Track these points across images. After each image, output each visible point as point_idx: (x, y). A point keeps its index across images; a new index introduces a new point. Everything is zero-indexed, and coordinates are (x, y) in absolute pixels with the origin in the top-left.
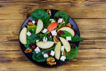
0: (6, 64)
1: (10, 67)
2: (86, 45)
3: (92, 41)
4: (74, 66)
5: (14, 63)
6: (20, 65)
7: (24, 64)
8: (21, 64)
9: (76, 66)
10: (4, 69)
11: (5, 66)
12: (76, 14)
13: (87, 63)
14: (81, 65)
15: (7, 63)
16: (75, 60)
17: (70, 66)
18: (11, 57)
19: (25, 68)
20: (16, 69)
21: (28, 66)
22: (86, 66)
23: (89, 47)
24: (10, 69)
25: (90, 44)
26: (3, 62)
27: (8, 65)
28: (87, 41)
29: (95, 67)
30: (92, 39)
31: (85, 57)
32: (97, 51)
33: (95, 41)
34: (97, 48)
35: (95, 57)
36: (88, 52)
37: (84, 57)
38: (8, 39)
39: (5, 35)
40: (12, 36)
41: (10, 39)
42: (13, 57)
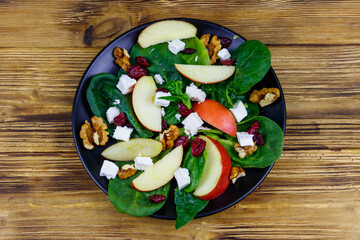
0: (11, 198)
1: (24, 210)
3: (308, 121)
4: (245, 207)
5: (38, 194)
6: (59, 203)
7: (70, 198)
8: (60, 199)
9: (252, 206)
10: (4, 214)
11: (8, 205)
12: (257, 30)
13: (290, 197)
14: (269, 206)
15: (13, 195)
18: (27, 175)
19: (76, 212)
20: (43, 215)
21: (87, 204)
22: (285, 209)
23: (297, 142)
24: (24, 214)
25: (300, 134)
27: (18, 200)
29: (317, 211)
30: (308, 115)
31: (285, 176)
32: (327, 156)
33: (318, 121)
34: (327, 148)
35: (319, 176)
36: (294, 161)
37: (280, 176)
38: (18, 114)
39: (9, 101)
40: (31, 102)
41: (24, 114)
42: (35, 175)
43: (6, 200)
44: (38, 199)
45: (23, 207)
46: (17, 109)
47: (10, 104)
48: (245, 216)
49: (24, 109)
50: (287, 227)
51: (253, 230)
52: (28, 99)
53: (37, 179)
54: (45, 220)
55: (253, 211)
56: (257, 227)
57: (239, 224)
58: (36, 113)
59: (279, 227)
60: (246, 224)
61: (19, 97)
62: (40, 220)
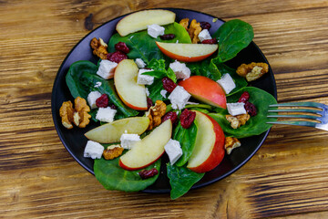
0: (22, 173)
1: (38, 184)
2: (304, 88)
3: (321, 72)
4: (274, 155)
5: (50, 166)
6: (75, 173)
9: (281, 154)
10: (17, 189)
11: (19, 180)
15: (24, 170)
16: (273, 137)
17: (260, 156)
18: (38, 150)
20: (58, 186)
23: (315, 91)
24: (39, 188)
25: (315, 83)
26: (10, 168)
27: (30, 175)
28: (304, 74)
38: (23, 95)
39: (14, 84)
40: (36, 83)
41: (29, 94)
42: (46, 149)
43: (16, 176)
44: (51, 172)
45: (36, 181)
46: (22, 90)
47: (14, 87)
48: (276, 164)
49: (29, 90)
50: (321, 169)
51: (286, 176)
52: (34, 80)
53: (49, 153)
54: (61, 191)
55: (282, 158)
56: (290, 173)
57: (271, 172)
58: (42, 92)
59: (313, 170)
60: (277, 171)
61: (23, 79)
62: (56, 192)
